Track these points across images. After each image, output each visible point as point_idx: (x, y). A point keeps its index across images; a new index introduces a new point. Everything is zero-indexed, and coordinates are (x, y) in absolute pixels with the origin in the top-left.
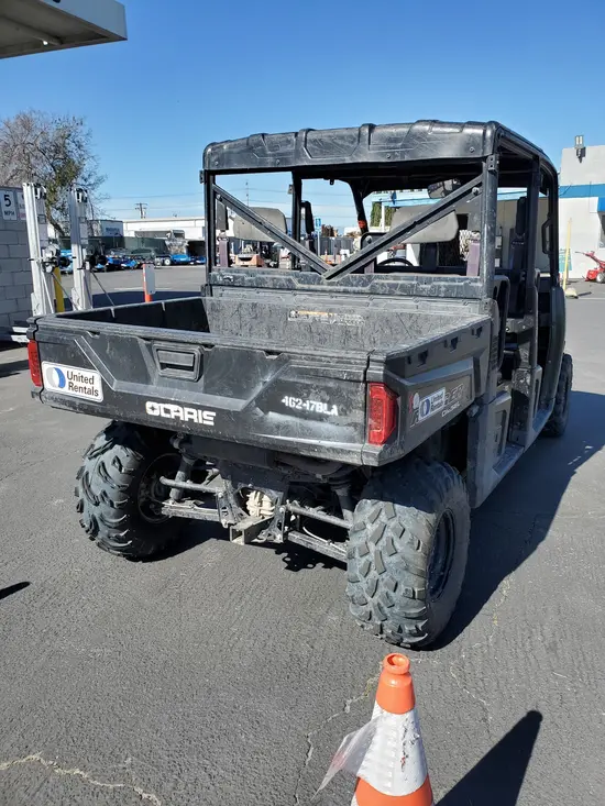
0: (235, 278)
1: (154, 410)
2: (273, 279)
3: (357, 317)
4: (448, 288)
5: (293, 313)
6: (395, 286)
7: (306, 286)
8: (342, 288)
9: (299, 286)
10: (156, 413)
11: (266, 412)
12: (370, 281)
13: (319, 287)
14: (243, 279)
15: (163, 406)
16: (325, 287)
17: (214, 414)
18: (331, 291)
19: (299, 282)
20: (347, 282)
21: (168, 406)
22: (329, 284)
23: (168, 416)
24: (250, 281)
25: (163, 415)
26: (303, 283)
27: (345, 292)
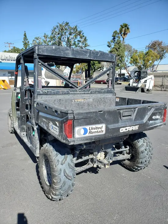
0: (48, 91)
1: (123, 130)
2: (62, 91)
3: (91, 100)
4: (107, 91)
5: (73, 101)
6: (96, 91)
7: (73, 93)
8: (83, 93)
9: (71, 93)
10: (123, 131)
11: (149, 121)
12: (90, 90)
13: (77, 93)
14: (51, 92)
15: (125, 128)
16: (78, 93)
17: (138, 126)
18: (80, 94)
19: (70, 92)
20: (84, 91)
21: (126, 128)
22: (79, 92)
23: (126, 131)
24: (54, 92)
25: (125, 131)
26: (71, 92)
27: (84, 93)
